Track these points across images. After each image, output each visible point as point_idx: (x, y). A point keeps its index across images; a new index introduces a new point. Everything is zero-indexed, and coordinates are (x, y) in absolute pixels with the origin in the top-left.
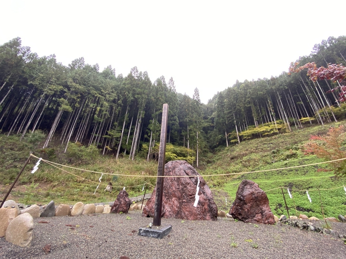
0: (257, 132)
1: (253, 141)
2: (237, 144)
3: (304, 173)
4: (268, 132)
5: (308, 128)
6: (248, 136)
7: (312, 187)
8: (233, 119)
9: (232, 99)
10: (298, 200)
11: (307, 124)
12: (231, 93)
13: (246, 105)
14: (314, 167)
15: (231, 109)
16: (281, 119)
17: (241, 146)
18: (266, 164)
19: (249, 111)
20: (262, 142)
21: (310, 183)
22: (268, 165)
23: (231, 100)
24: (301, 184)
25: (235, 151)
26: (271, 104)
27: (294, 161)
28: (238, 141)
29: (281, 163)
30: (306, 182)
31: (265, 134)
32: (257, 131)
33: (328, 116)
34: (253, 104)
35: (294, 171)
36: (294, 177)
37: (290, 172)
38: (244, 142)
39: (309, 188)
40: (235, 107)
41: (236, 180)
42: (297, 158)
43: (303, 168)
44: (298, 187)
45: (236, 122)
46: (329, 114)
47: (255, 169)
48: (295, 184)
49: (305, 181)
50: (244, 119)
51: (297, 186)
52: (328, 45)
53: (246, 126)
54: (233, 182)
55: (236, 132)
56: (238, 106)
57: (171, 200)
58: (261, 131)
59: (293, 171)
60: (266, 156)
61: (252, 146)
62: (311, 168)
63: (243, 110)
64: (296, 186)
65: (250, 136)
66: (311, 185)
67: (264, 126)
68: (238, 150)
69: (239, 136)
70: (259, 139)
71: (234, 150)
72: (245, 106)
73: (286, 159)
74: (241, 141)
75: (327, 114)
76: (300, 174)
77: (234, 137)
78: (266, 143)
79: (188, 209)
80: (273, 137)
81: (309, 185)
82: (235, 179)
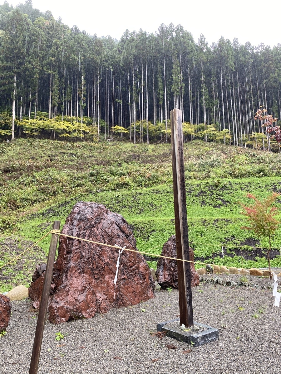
0: (52, 127)
1: (42, 142)
2: (8, 141)
3: (139, 212)
4: (70, 133)
5: (119, 142)
6: (32, 130)
7: (154, 231)
8: (12, 85)
9: (20, 42)
10: (143, 247)
11: (117, 136)
12: (22, 26)
13: (45, 69)
14: (149, 205)
15: (12, 61)
16: (88, 116)
17: (18, 148)
18: (88, 193)
19: (45, 81)
20: (57, 148)
21: (152, 226)
22: (91, 196)
23: (17, 42)
24: (143, 226)
25: (6, 155)
26: (84, 86)
27: (126, 194)
28: (11, 135)
29: (109, 194)
30: (148, 225)
31: (64, 135)
32: (52, 125)
33: (142, 133)
34: (57, 72)
35: (128, 208)
36: (128, 215)
37: (123, 209)
38: (23, 140)
39: (152, 231)
40: (22, 61)
41: (38, 217)
42: (129, 190)
43: (138, 205)
44: (140, 231)
45: (16, 95)
46: (144, 131)
47: (71, 199)
48: (136, 227)
49: (146, 222)
50: (34, 94)
51: (139, 229)
52: (174, 34)
53: (33, 110)
54: (33, 220)
55: (11, 115)
56: (30, 62)
57: (103, 280)
58: (60, 127)
59: (126, 207)
60: (80, 177)
61: (41, 152)
62: (146, 205)
63: (37, 76)
64: (137, 229)
65: (36, 131)
66: (154, 228)
67: (64, 120)
68: (11, 153)
69: (15, 126)
70: (52, 141)
71: (4, 153)
72: (43, 70)
73: (115, 189)
74: (16, 135)
75: (142, 130)
76: (135, 212)
77: (5, 125)
78: (65, 151)
79: (129, 289)
80: (76, 144)
81: (152, 228)
82: (34, 215)
